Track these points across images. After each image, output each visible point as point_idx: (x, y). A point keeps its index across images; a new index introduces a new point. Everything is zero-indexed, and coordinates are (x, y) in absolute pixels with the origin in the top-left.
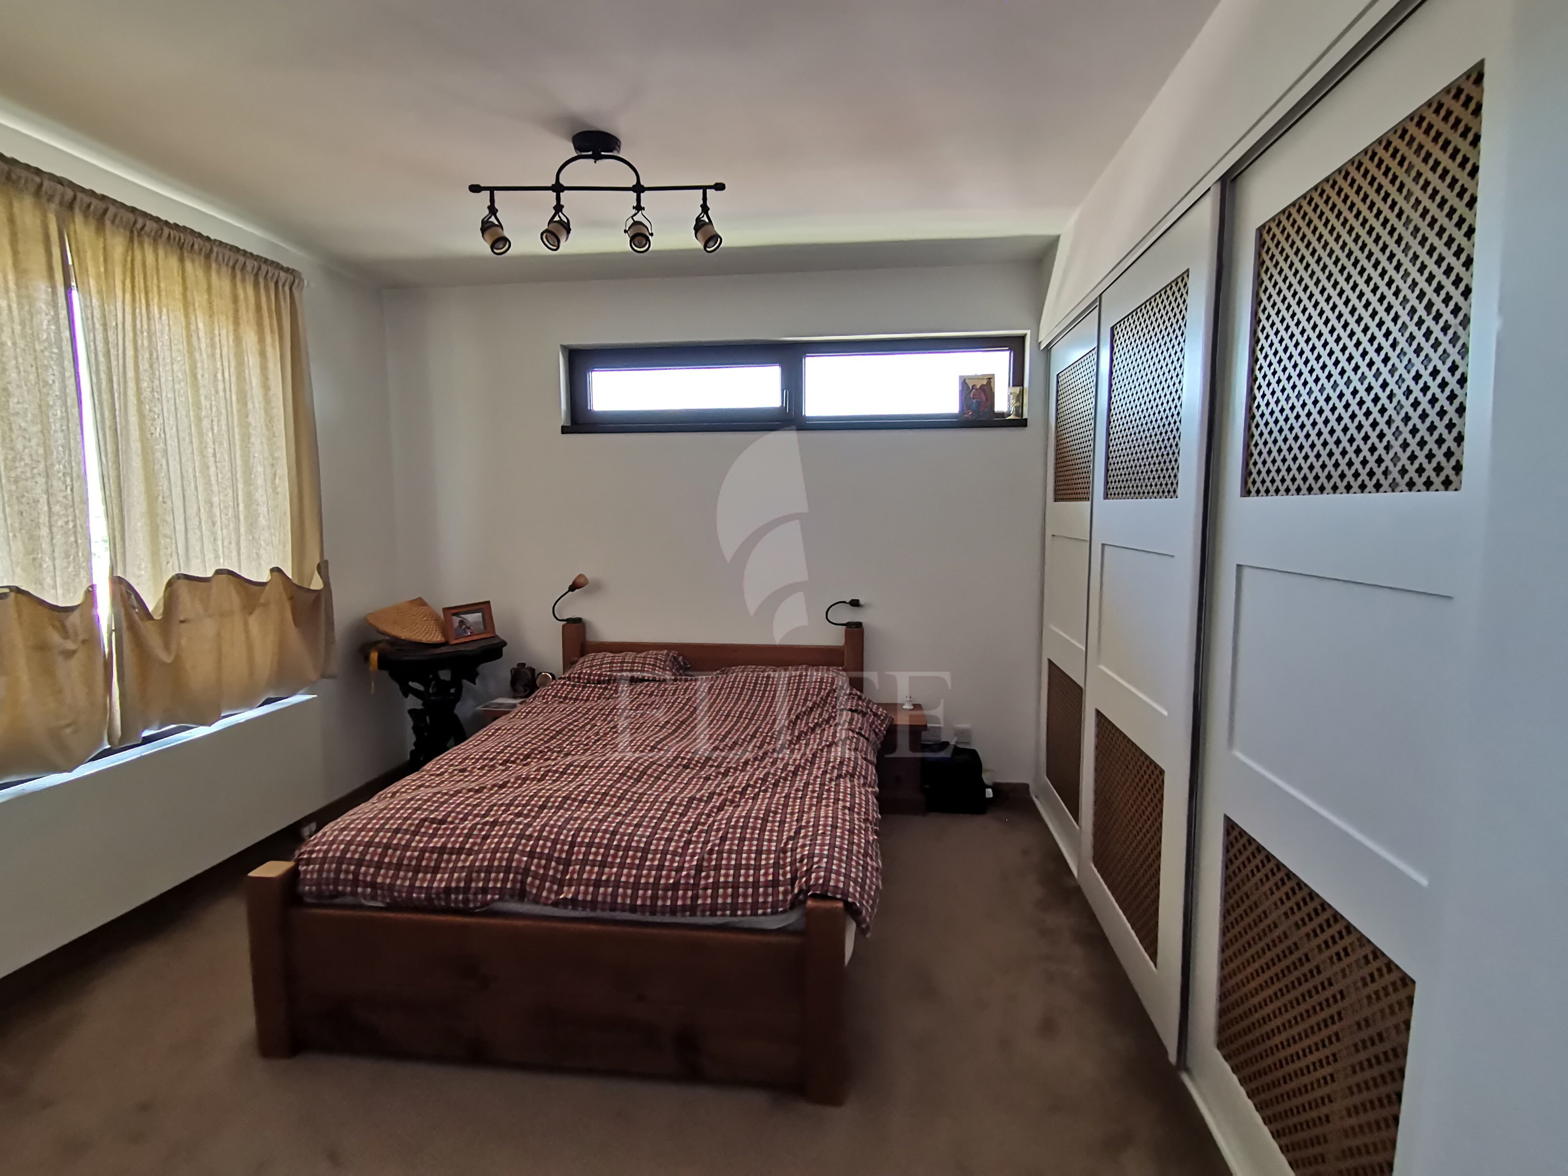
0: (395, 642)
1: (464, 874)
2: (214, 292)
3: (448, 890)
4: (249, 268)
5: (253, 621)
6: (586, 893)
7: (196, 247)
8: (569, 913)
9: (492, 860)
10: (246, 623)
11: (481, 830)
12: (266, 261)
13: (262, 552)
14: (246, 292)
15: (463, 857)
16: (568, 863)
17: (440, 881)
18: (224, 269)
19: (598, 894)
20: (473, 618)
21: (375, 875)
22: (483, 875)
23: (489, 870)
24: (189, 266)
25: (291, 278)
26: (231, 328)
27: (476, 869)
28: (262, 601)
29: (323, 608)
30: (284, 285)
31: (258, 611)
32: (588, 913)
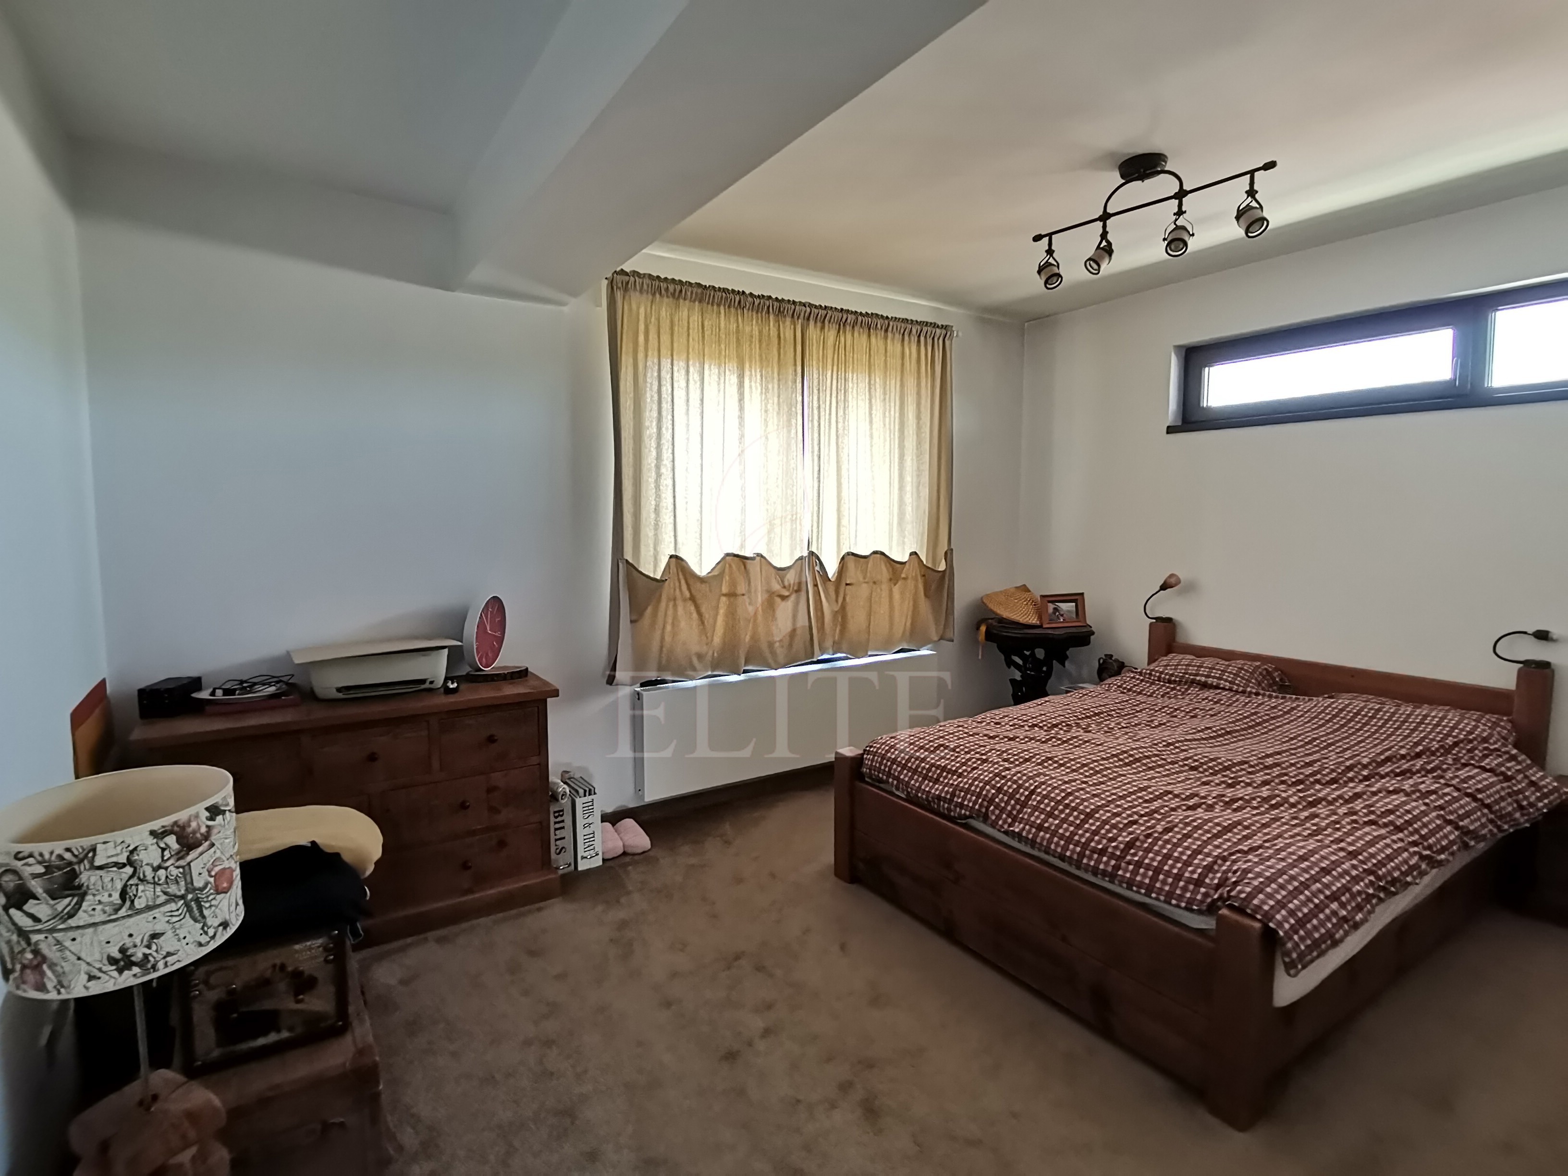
0: (1002, 620)
1: (951, 790)
2: (888, 354)
3: (939, 798)
4: (914, 331)
5: (896, 590)
6: (1029, 832)
7: (879, 326)
8: (1015, 844)
9: (971, 785)
10: (891, 591)
11: (974, 763)
12: (927, 324)
13: (906, 540)
14: (911, 349)
15: (955, 777)
16: (1024, 805)
17: (936, 790)
18: (897, 335)
19: (1038, 836)
20: (1067, 607)
21: (900, 773)
22: (963, 794)
23: (967, 791)
24: (873, 339)
25: (944, 332)
26: (898, 378)
27: (959, 788)
28: (903, 576)
29: (946, 586)
30: (938, 339)
31: (900, 583)
32: (1028, 849)
